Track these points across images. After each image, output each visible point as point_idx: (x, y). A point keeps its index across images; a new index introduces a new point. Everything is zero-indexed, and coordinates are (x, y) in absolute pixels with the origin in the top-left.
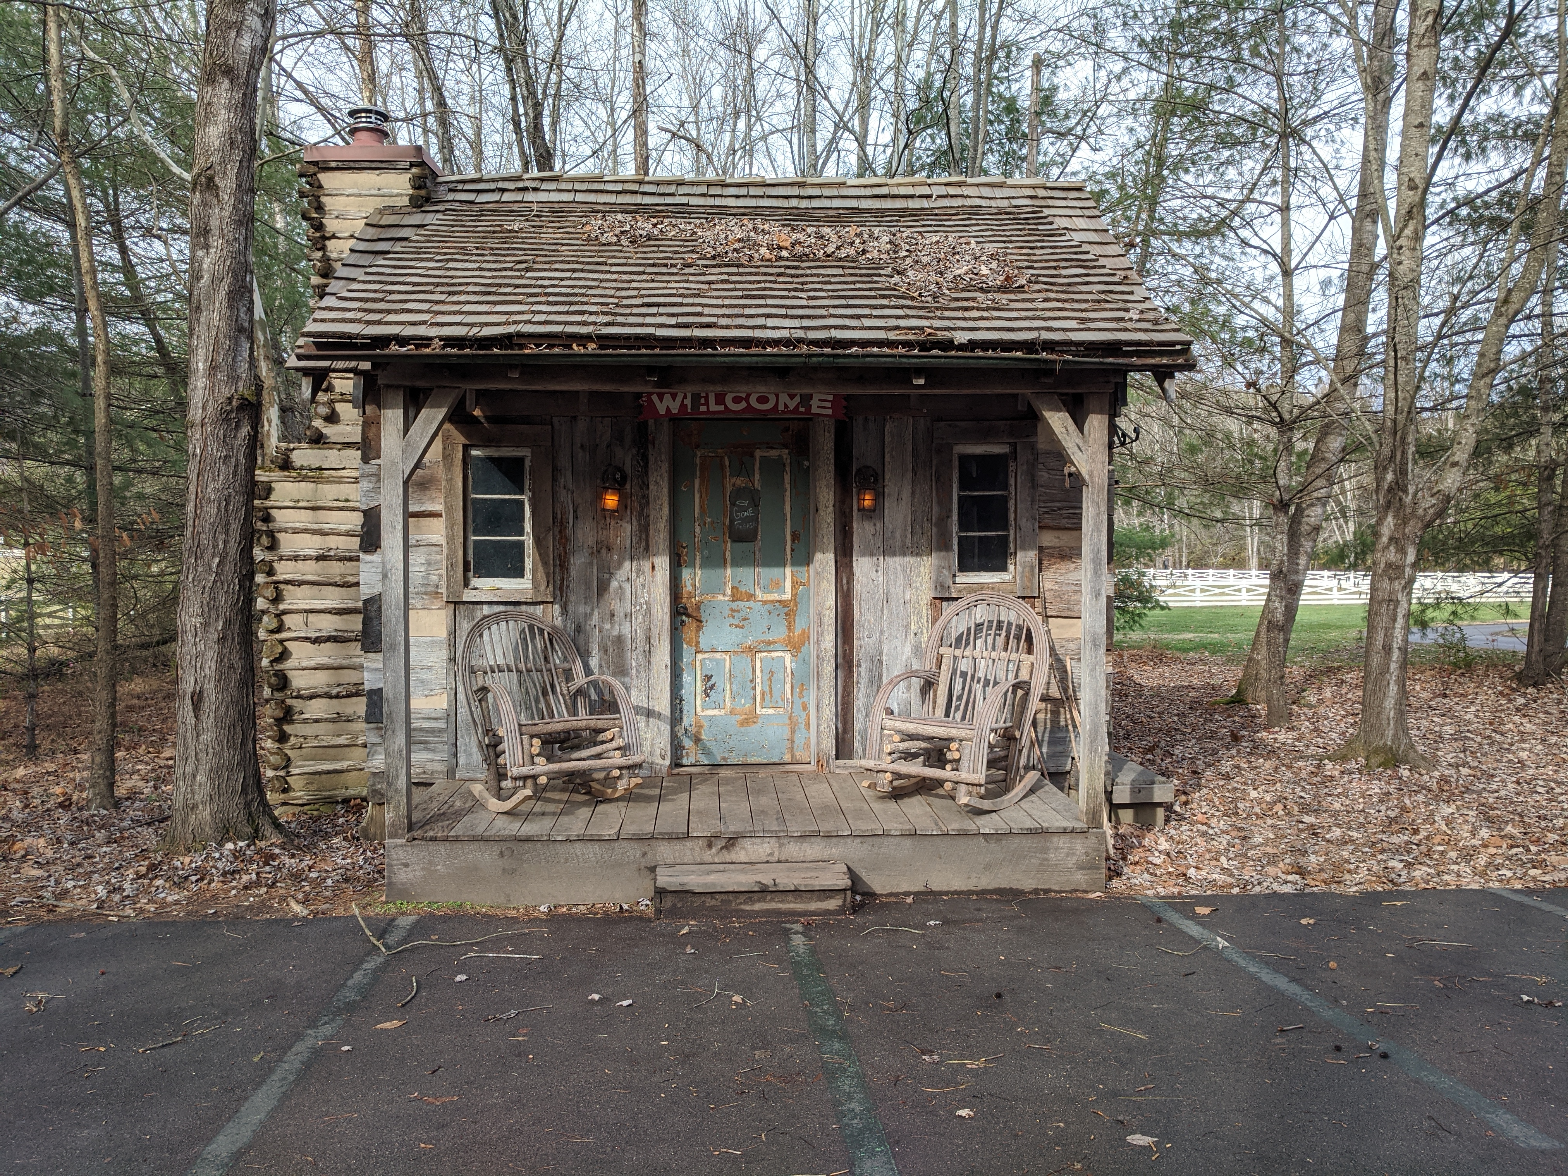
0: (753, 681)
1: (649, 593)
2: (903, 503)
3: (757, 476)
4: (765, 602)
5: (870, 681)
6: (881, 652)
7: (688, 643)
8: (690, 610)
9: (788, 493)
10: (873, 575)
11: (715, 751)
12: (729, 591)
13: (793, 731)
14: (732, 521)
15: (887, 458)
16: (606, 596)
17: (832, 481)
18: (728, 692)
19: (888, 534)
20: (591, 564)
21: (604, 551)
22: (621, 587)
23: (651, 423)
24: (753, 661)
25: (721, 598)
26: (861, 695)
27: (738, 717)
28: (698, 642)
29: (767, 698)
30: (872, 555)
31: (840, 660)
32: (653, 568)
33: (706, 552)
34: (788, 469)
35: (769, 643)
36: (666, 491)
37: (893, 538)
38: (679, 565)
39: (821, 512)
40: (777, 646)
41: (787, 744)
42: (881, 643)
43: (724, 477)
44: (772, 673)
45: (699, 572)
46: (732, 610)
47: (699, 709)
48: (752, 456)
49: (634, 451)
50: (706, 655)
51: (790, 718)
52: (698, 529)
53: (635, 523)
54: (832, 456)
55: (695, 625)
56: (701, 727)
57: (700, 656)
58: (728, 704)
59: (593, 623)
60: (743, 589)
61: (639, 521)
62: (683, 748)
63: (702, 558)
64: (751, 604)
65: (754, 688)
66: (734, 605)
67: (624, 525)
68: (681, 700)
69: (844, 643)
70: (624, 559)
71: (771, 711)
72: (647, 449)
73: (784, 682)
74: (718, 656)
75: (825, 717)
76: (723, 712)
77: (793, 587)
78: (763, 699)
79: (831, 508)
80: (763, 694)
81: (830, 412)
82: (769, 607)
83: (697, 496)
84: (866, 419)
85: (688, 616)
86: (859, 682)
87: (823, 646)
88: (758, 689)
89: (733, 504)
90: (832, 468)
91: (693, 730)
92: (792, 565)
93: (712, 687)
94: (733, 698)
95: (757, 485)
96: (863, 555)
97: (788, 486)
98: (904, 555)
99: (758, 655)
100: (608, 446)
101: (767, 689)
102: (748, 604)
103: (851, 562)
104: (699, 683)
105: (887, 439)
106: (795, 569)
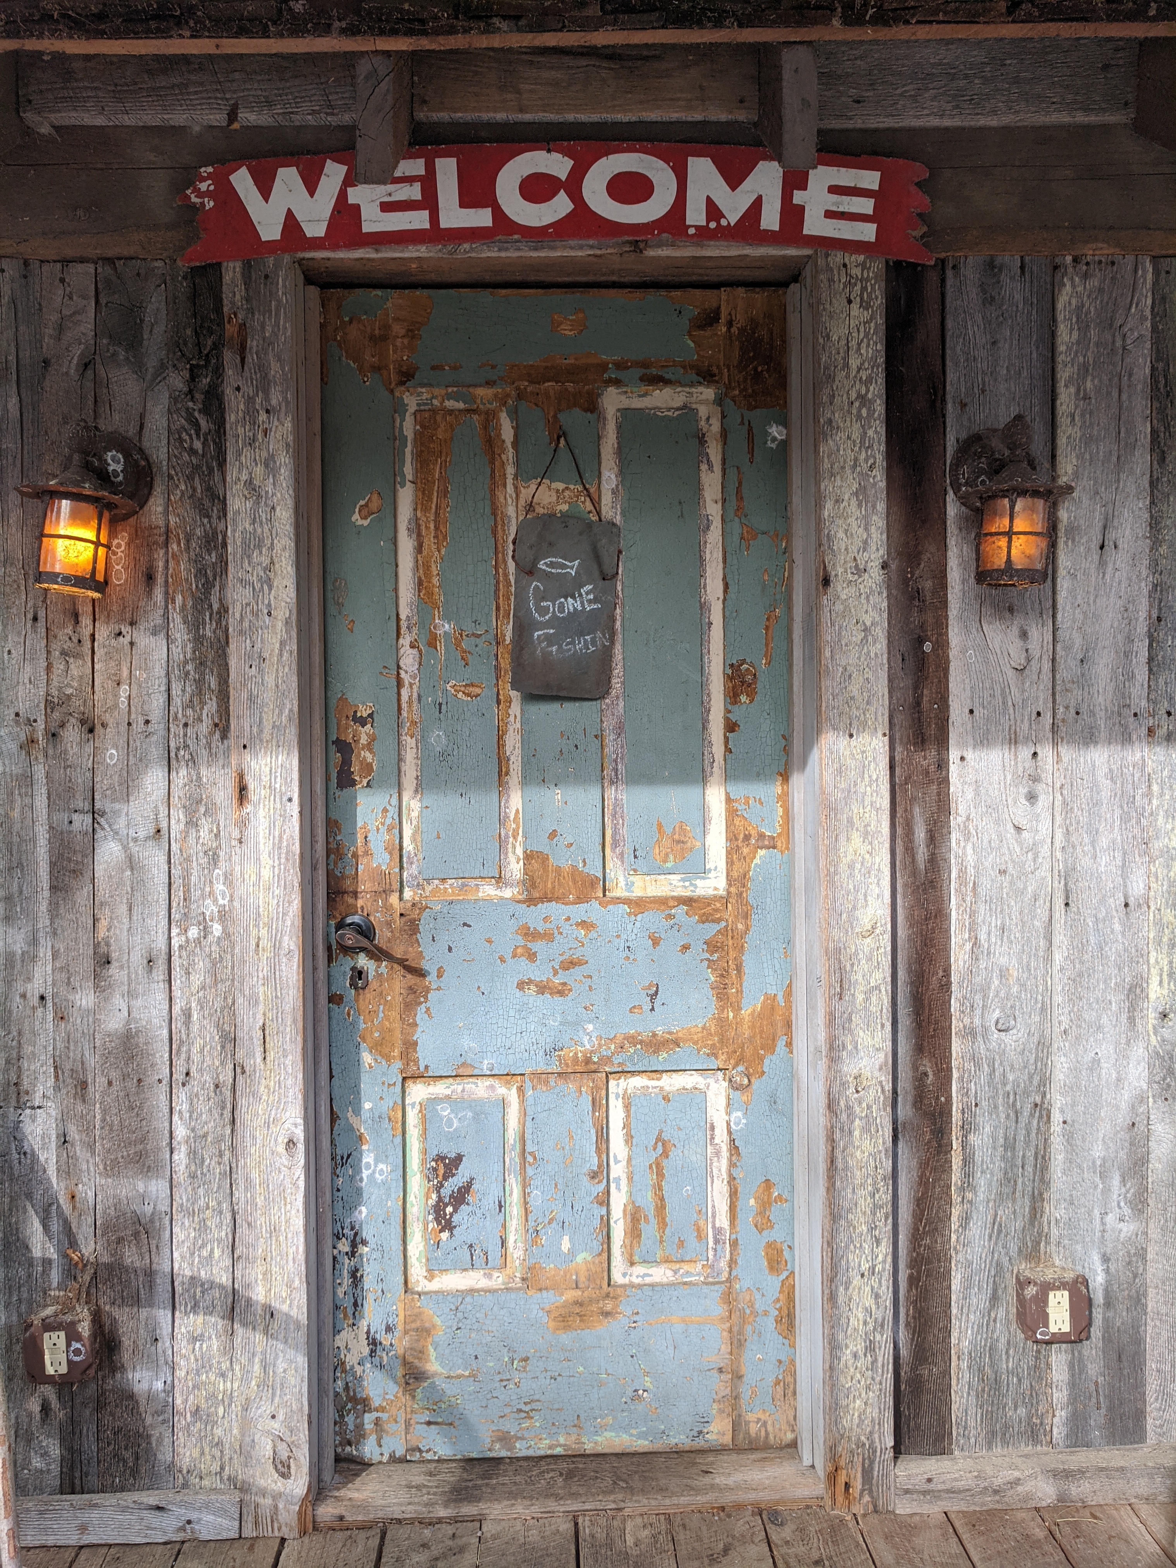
0: (600, 1173)
1: (228, 879)
2: (1119, 560)
3: (610, 478)
4: (639, 905)
5: (1009, 1179)
6: (1045, 1082)
7: (380, 1048)
8: (382, 937)
9: (714, 537)
10: (1020, 811)
11: (472, 1410)
12: (515, 868)
13: (737, 1342)
14: (523, 629)
15: (1066, 399)
16: (82, 896)
17: (879, 478)
18: (515, 1209)
19: (1068, 668)
20: (27, 780)
21: (72, 734)
22: (131, 863)
23: (232, 272)
24: (600, 1105)
25: (488, 890)
26: (977, 1230)
27: (550, 1299)
28: (410, 1046)
29: (649, 1229)
30: (1013, 740)
31: (905, 1111)
32: (242, 791)
33: (438, 738)
34: (714, 451)
35: (655, 1044)
36: (284, 516)
37: (1083, 681)
38: (346, 780)
39: (842, 589)
40: (683, 1054)
41: (719, 1385)
42: (1044, 1046)
43: (495, 481)
44: (664, 1145)
45: (413, 805)
46: (530, 934)
47: (417, 1271)
48: (592, 406)
49: (177, 381)
50: (440, 1089)
51: (728, 1297)
52: (409, 660)
53: (180, 632)
54: (877, 390)
55: (399, 982)
56: (424, 1332)
57: (418, 1092)
58: (516, 1251)
59: (36, 987)
60: (562, 860)
61: (195, 626)
62: (364, 1404)
63: (424, 758)
64: (592, 910)
65: (604, 1200)
66: (535, 915)
67: (144, 640)
68: (356, 1242)
69: (919, 1049)
70: (144, 761)
71: (660, 1274)
72: (219, 372)
73: (708, 1173)
74: (480, 1089)
75: (857, 1319)
76: (498, 1280)
77: (733, 853)
78: (634, 1232)
79: (875, 576)
80: (635, 1217)
81: (868, 232)
82: (652, 920)
83: (406, 545)
84: (991, 267)
85: (379, 954)
86: (968, 1184)
87: (849, 1068)
88: (618, 1201)
89: (528, 570)
90: (877, 431)
91: (399, 1342)
92: (729, 776)
93: (460, 1197)
94: (533, 1235)
95: (610, 509)
96: (983, 740)
97: (713, 510)
98: (1126, 739)
99: (617, 1086)
100: (86, 365)
101: (647, 1201)
102: (579, 912)
103: (942, 765)
104: (416, 1183)
105: (1065, 335)
106: (740, 790)
